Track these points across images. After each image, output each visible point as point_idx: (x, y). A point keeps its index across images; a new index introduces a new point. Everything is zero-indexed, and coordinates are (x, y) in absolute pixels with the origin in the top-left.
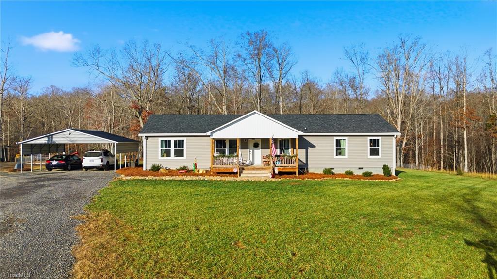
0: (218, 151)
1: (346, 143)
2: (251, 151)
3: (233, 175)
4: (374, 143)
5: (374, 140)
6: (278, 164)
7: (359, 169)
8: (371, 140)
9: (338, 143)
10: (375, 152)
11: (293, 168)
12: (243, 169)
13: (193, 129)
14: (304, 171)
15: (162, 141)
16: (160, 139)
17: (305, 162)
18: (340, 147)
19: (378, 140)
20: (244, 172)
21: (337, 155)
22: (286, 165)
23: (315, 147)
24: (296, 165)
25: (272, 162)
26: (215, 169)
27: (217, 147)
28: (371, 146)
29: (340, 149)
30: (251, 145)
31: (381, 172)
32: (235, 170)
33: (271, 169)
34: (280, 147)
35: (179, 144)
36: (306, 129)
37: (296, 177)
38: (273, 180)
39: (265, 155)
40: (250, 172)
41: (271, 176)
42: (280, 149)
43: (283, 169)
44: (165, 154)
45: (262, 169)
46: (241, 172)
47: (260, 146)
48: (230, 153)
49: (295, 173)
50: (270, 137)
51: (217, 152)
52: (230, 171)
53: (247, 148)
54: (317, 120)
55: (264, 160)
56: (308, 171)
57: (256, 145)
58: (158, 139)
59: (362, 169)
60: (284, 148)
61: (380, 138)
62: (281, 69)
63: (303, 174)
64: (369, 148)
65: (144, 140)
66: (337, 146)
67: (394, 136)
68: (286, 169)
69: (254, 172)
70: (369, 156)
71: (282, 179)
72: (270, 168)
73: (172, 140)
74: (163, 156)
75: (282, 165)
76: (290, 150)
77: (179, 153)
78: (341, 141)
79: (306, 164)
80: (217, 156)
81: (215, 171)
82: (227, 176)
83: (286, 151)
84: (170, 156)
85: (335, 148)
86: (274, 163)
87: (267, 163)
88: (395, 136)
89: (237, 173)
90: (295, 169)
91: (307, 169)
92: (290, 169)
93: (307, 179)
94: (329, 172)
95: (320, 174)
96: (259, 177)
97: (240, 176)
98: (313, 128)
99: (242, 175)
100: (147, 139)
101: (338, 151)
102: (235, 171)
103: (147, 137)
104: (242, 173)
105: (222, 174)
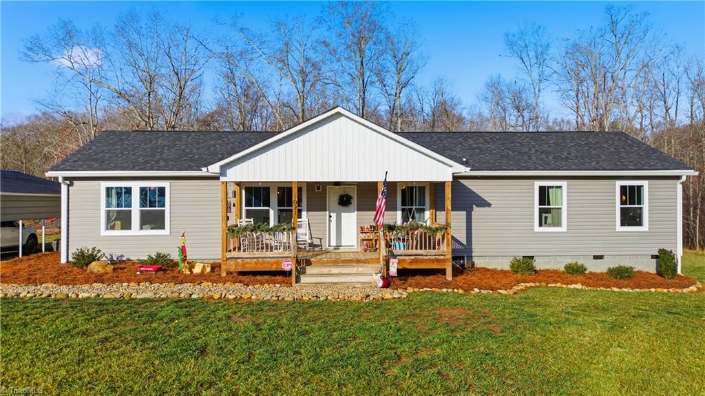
0: (249, 214)
1: (564, 195)
2: (334, 215)
3: (279, 278)
4: (632, 195)
5: (632, 188)
6: (399, 249)
7: (596, 257)
8: (623, 189)
9: (544, 194)
10: (631, 217)
11: (438, 261)
12: (309, 263)
13: (191, 160)
14: (463, 265)
15: (109, 190)
16: (104, 185)
17: (465, 243)
18: (549, 204)
19: (639, 188)
20: (309, 270)
21: (541, 225)
22: (419, 252)
23: (489, 205)
24: (445, 249)
25: (383, 243)
26: (232, 262)
27: (249, 203)
28: (623, 203)
29: (548, 211)
30: (332, 199)
31: (650, 267)
32: (288, 266)
33: (382, 263)
34: (403, 204)
35: (153, 198)
36: (466, 161)
37: (447, 285)
38: (388, 294)
39: (366, 226)
40: (325, 270)
41: (381, 284)
42: (403, 210)
43: (412, 262)
44: (118, 223)
45: (358, 261)
46: (301, 272)
47: (354, 201)
48: (279, 220)
49: (443, 272)
50: (380, 178)
51: (247, 217)
52: (274, 268)
53: (323, 208)
54: (489, 143)
55: (363, 236)
56: (473, 264)
57: (345, 201)
58: (100, 185)
59: (600, 257)
60: (414, 207)
61: (645, 183)
62: (399, 71)
63: (462, 273)
64: (618, 206)
65: (64, 188)
66: (542, 202)
67: (678, 178)
68: (422, 261)
69: (335, 270)
70: (619, 228)
71: (410, 290)
72: (378, 261)
73: (136, 187)
74: (113, 228)
75: (410, 252)
76: (427, 214)
77: (153, 220)
78: (550, 190)
79: (469, 247)
80: (245, 229)
81: (232, 269)
82: (262, 284)
83: (417, 215)
84: (129, 228)
85: (537, 207)
86: (388, 245)
87: (371, 245)
88: (684, 179)
89: (290, 272)
90: (444, 261)
91: (470, 257)
92: (432, 261)
93: (476, 290)
94: (524, 266)
95: (504, 272)
96: (348, 286)
97: (298, 281)
98: (483, 160)
99: (303, 279)
100: (71, 184)
101: (544, 215)
102: (287, 268)
103: (71, 181)
104: (304, 273)
105: (252, 278)
